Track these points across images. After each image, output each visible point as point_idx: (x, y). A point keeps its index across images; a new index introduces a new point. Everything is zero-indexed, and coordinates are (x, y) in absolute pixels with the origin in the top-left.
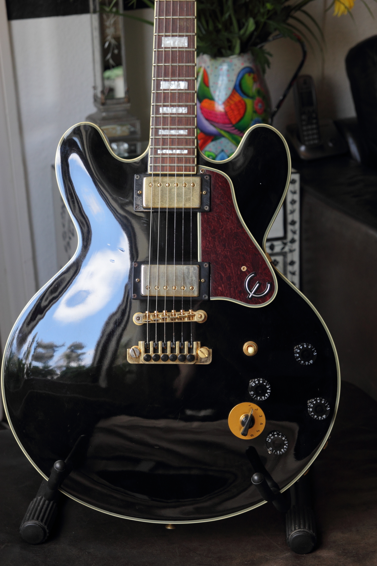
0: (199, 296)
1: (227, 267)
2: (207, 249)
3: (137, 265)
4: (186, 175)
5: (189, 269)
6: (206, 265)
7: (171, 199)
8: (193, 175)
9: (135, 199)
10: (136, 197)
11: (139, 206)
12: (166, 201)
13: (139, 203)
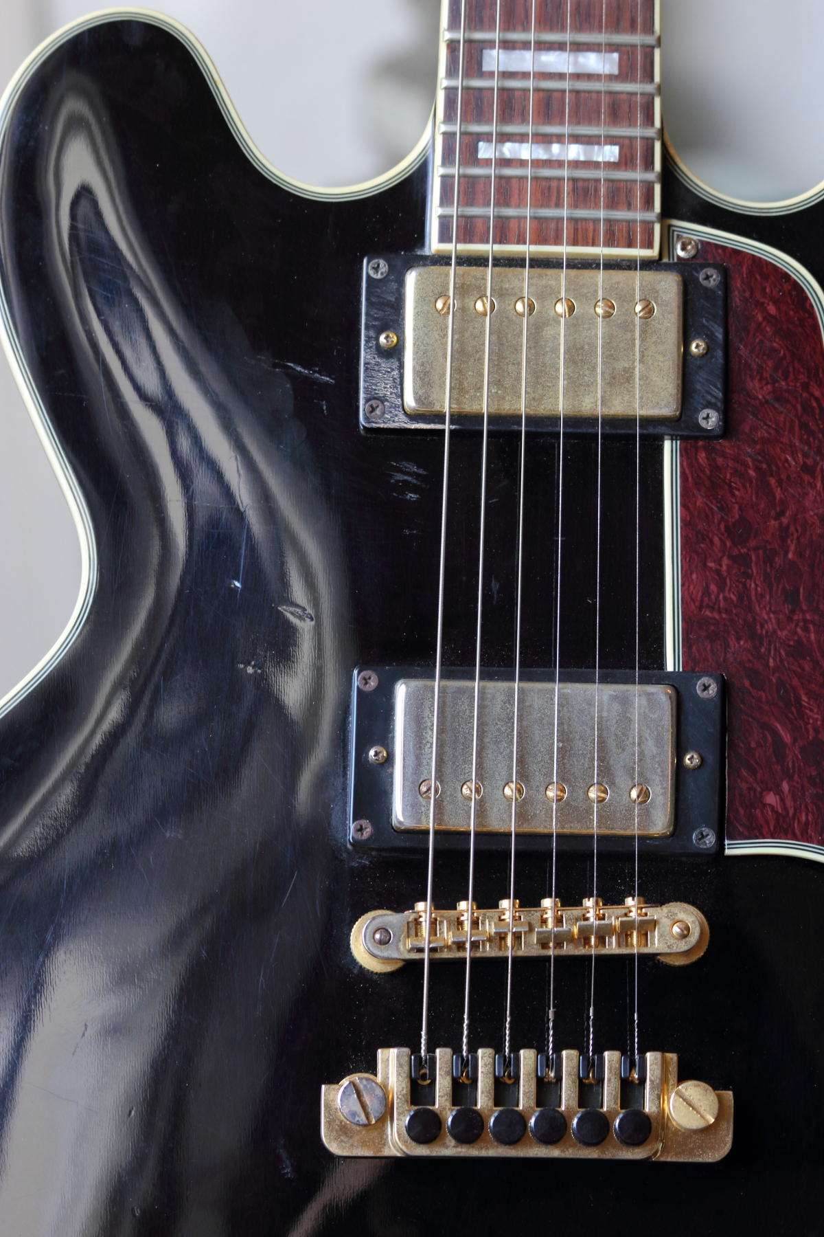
0: (673, 834)
1: (805, 698)
2: (708, 613)
3: (373, 683)
4: (613, 265)
5: (625, 702)
6: (706, 688)
7: (541, 375)
8: (647, 265)
9: (366, 369)
10: (371, 361)
11: (384, 406)
12: (515, 380)
13: (385, 388)
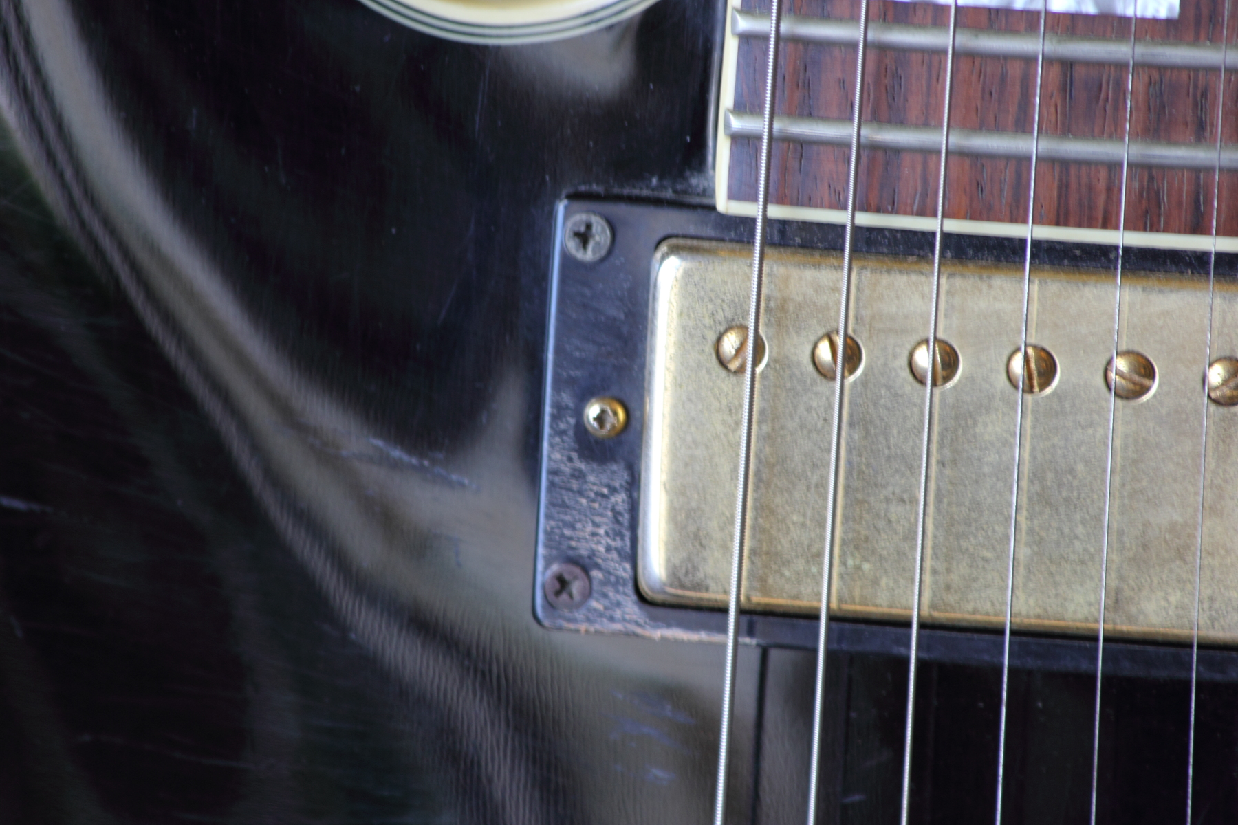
7: (963, 525)
9: (552, 485)
10: (562, 467)
11: (590, 578)
12: (905, 539)
13: (594, 534)
